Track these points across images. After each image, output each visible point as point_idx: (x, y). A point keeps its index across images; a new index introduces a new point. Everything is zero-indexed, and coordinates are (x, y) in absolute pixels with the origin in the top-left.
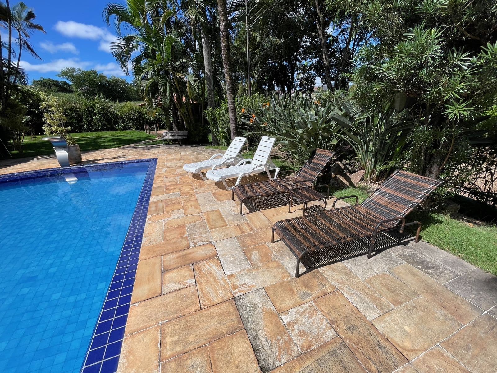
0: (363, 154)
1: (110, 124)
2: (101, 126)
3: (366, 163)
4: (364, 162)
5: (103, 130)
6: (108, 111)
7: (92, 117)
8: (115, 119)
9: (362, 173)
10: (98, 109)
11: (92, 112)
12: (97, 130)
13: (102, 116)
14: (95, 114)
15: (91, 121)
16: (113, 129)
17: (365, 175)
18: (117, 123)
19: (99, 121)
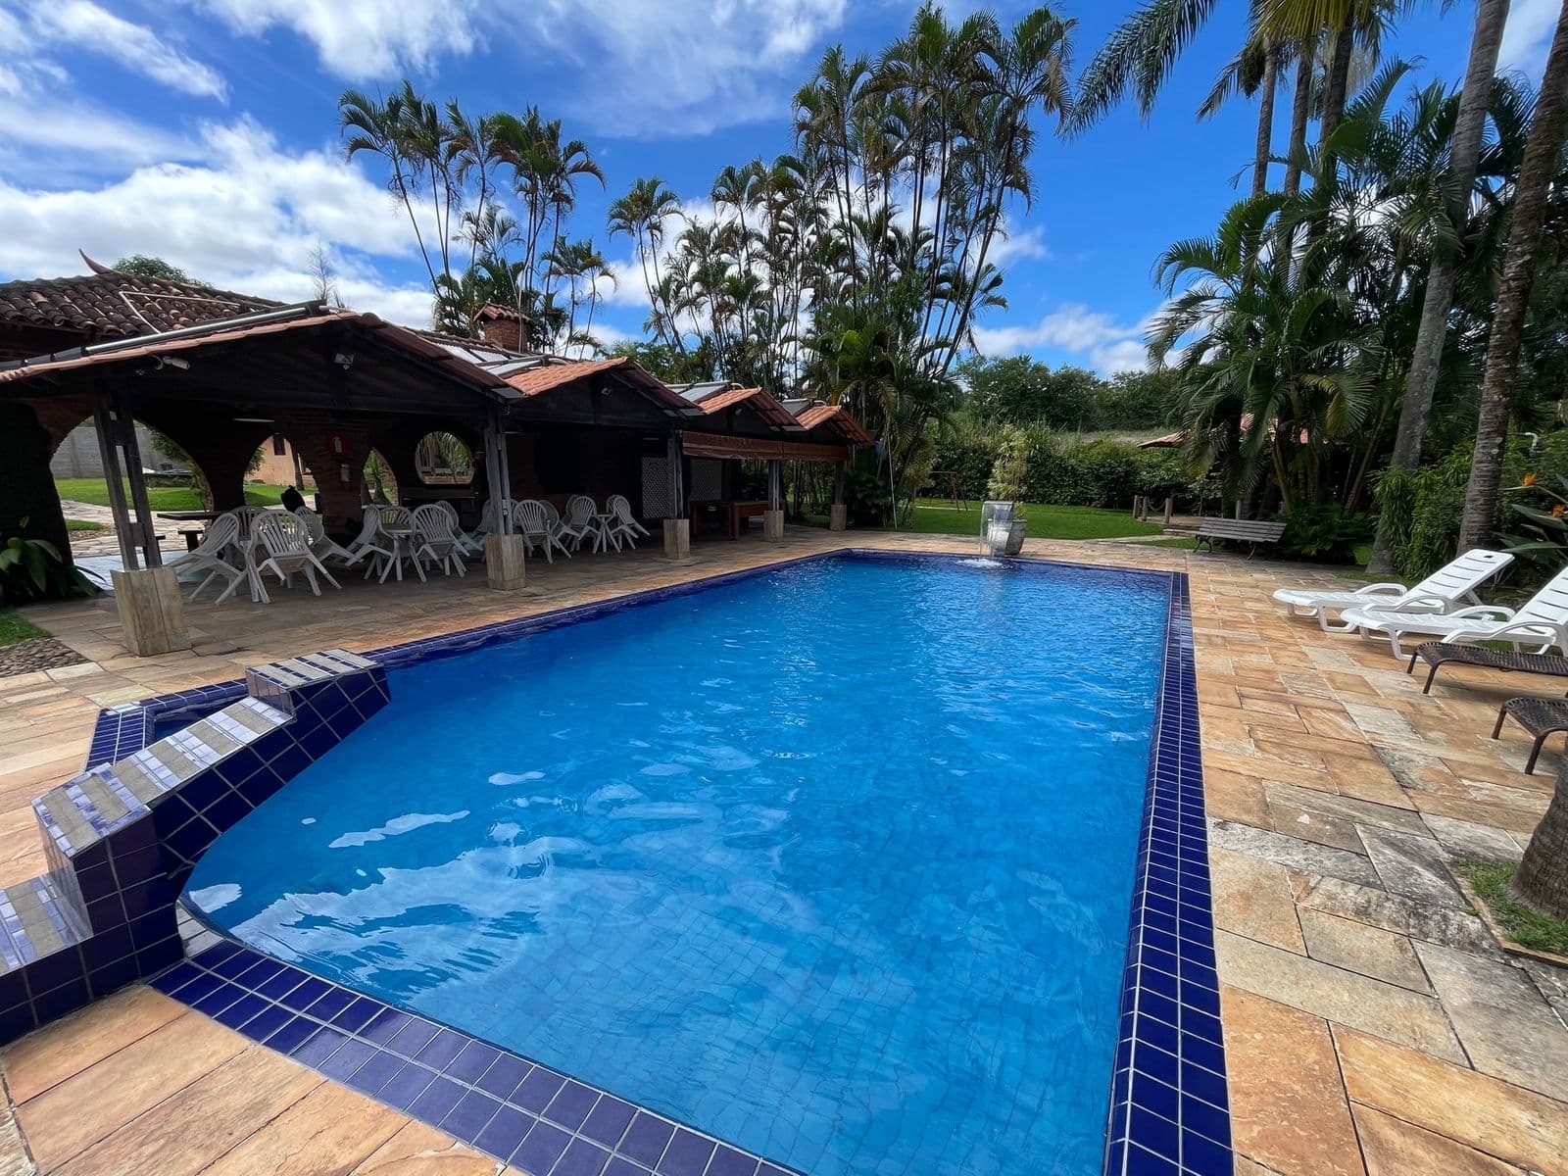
1: (1043, 486)
6: (1050, 456)
8: (1061, 475)
13: (1033, 467)
16: (1046, 499)
18: (1062, 486)
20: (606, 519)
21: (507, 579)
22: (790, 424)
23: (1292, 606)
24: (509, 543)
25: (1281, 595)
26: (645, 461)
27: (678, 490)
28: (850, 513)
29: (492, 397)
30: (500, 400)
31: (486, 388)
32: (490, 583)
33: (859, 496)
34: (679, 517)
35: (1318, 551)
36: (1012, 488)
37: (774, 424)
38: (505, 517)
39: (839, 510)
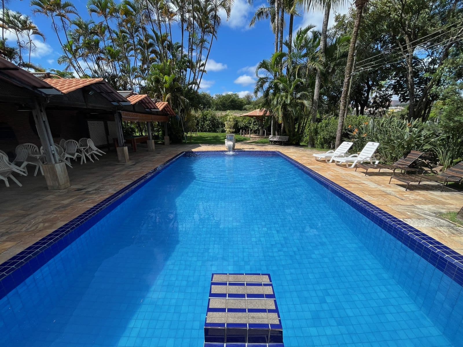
0: (443, 156)
1: (214, 128)
2: (209, 129)
3: (444, 162)
4: (443, 162)
5: (209, 131)
6: (214, 119)
7: (204, 122)
8: (218, 124)
9: (441, 167)
10: (209, 117)
11: (205, 119)
12: (205, 131)
13: (211, 122)
14: (207, 121)
15: (204, 125)
16: (215, 131)
17: (444, 168)
18: (218, 127)
19: (208, 125)
20: (84, 149)
21: (61, 184)
22: (155, 108)
23: (316, 157)
24: (59, 167)
25: (314, 155)
26: (90, 123)
27: (122, 135)
28: (170, 139)
29: (38, 93)
30: (43, 95)
31: (35, 88)
32: (49, 188)
33: (174, 133)
34: (123, 146)
35: (296, 143)
36: (232, 130)
37: (148, 108)
38: (53, 154)
39: (167, 138)
